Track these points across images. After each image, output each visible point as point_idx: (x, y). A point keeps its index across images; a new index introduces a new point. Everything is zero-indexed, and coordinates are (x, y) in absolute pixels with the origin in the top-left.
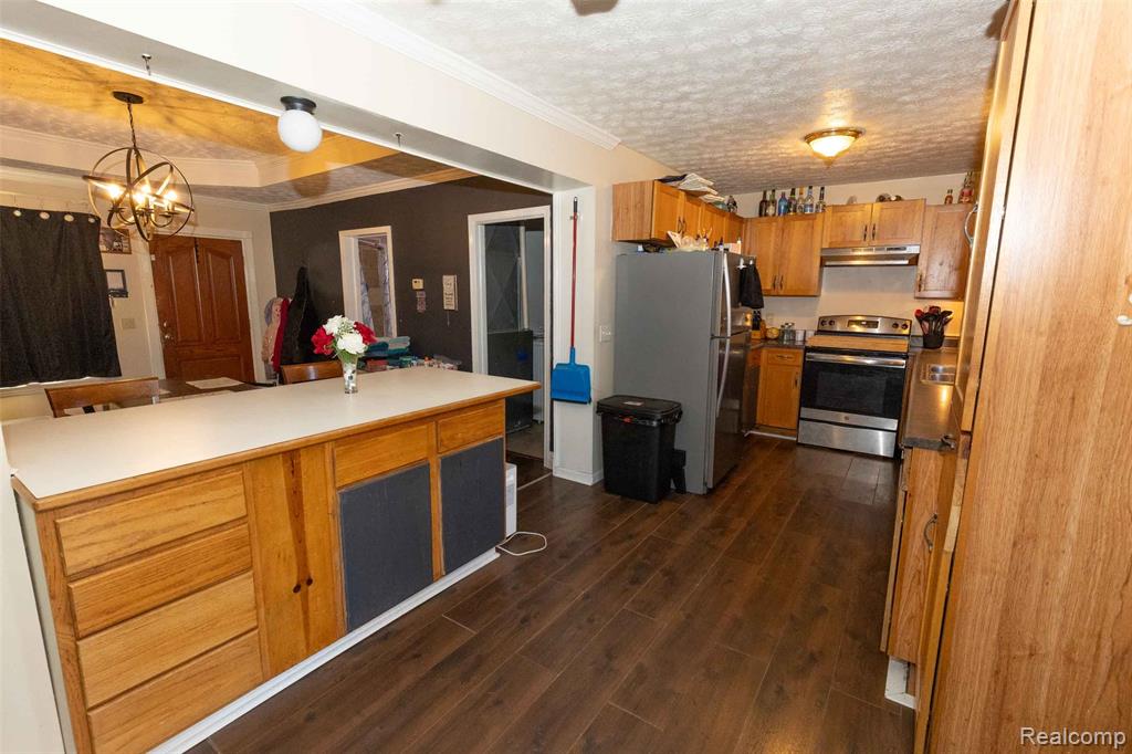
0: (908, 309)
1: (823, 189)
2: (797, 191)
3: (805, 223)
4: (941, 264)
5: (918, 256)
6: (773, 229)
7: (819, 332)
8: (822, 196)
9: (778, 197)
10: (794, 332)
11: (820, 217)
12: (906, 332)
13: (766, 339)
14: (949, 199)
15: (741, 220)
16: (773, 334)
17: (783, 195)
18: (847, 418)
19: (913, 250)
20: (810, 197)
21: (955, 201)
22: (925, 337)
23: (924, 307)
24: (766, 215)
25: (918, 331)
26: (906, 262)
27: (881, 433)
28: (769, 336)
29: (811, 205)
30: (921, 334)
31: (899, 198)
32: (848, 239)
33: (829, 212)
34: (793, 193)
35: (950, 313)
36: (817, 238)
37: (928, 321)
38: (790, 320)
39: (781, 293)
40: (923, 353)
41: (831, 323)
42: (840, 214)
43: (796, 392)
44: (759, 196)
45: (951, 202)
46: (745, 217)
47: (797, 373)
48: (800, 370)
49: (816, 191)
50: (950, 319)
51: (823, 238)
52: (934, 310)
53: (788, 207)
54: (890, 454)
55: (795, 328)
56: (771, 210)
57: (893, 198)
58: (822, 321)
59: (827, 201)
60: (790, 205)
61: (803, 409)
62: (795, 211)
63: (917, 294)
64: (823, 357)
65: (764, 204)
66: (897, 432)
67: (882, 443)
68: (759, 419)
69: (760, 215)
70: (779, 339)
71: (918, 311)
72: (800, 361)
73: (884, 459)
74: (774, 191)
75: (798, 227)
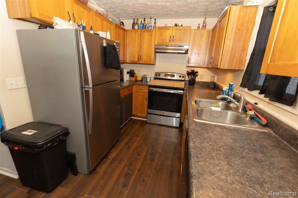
0: (184, 71)
1: (155, 19)
2: (146, 20)
3: (149, 33)
4: (195, 54)
5: (188, 50)
6: (137, 35)
7: (155, 78)
8: (155, 23)
9: (139, 22)
10: (147, 78)
11: (154, 31)
12: (183, 79)
13: (137, 81)
14: (199, 27)
15: (124, 30)
16: (139, 78)
17: (141, 21)
18: (164, 113)
19: (186, 47)
20: (151, 22)
21: (200, 28)
22: (189, 81)
23: (189, 70)
24: (135, 29)
25: (187, 79)
26: (184, 52)
27: (174, 118)
28: (138, 79)
29: (151, 26)
30: (188, 80)
31: (182, 26)
32: (164, 41)
33: (157, 29)
34: (145, 20)
35: (198, 72)
36: (153, 40)
37: (190, 75)
38: (145, 73)
39: (141, 62)
40: (189, 87)
41: (159, 75)
42: (161, 30)
43: (146, 103)
44: (132, 21)
45: (199, 29)
46: (126, 29)
47: (146, 95)
48: (147, 94)
49: (153, 21)
50: (198, 75)
51: (155, 40)
52: (193, 71)
53: (143, 26)
54: (178, 126)
55: (147, 76)
56: (136, 27)
57: (180, 25)
58: (156, 74)
59: (157, 25)
60: (144, 26)
61: (148, 109)
62: (145, 28)
63: (188, 65)
64: (155, 89)
65: (134, 24)
66: (180, 118)
67: (175, 122)
68: (133, 113)
69: (133, 29)
70: (141, 81)
71: (188, 71)
72: (147, 91)
73: (176, 128)
74: (138, 19)
75: (146, 35)
